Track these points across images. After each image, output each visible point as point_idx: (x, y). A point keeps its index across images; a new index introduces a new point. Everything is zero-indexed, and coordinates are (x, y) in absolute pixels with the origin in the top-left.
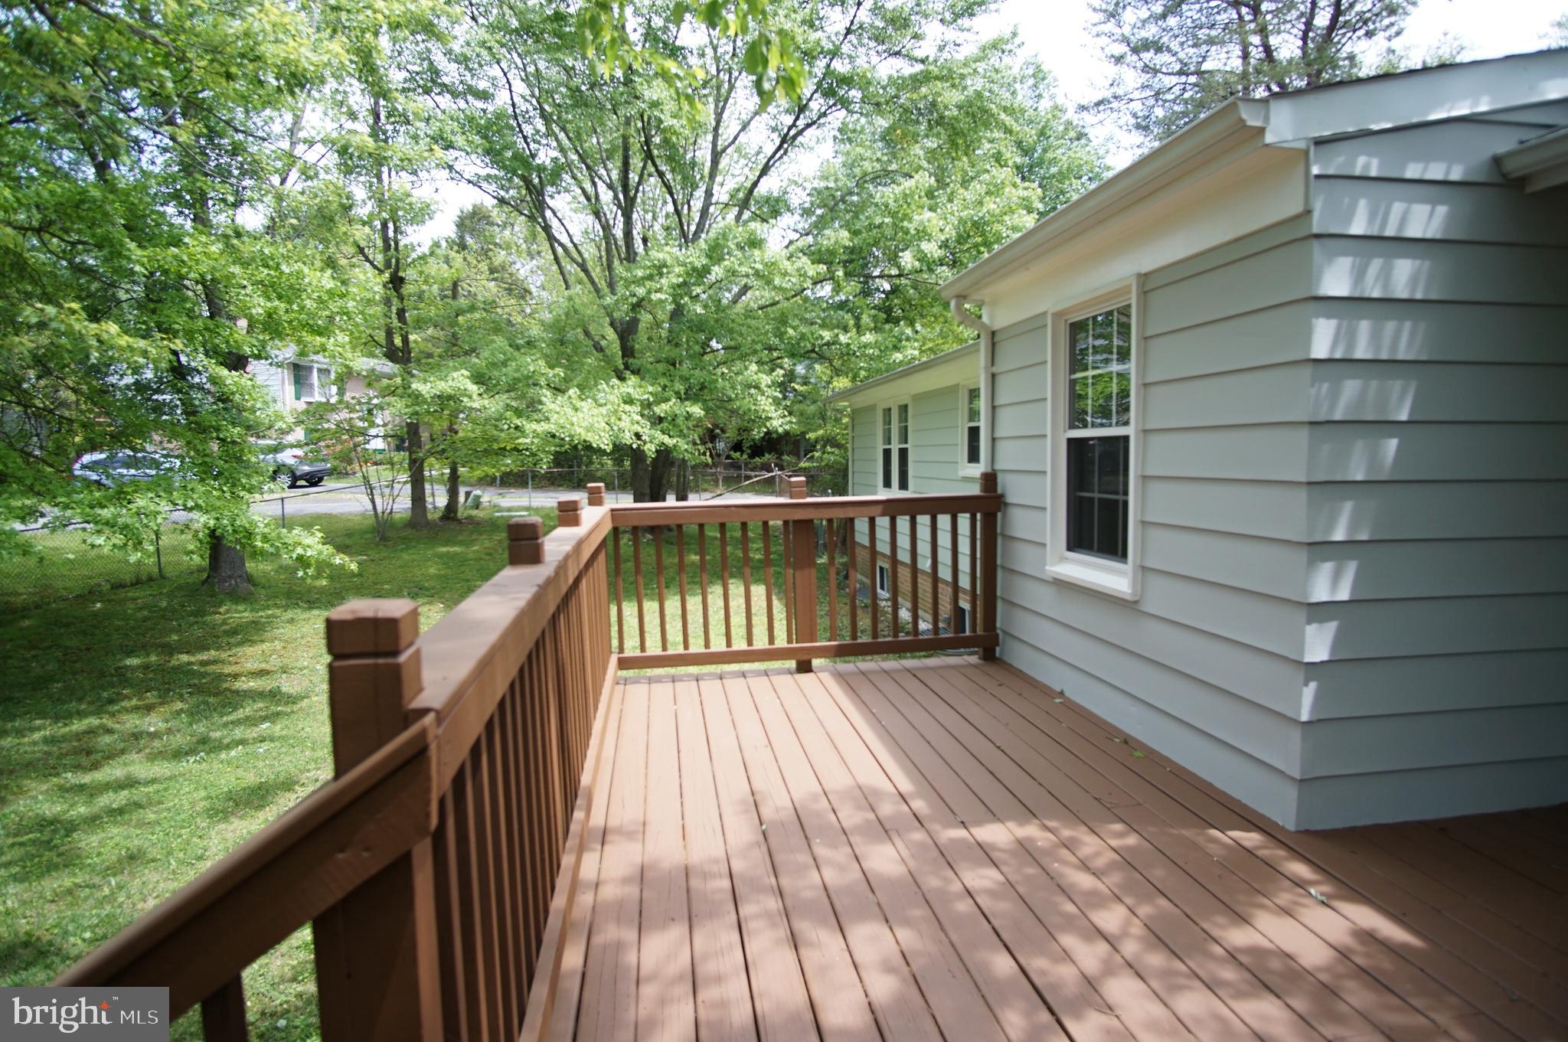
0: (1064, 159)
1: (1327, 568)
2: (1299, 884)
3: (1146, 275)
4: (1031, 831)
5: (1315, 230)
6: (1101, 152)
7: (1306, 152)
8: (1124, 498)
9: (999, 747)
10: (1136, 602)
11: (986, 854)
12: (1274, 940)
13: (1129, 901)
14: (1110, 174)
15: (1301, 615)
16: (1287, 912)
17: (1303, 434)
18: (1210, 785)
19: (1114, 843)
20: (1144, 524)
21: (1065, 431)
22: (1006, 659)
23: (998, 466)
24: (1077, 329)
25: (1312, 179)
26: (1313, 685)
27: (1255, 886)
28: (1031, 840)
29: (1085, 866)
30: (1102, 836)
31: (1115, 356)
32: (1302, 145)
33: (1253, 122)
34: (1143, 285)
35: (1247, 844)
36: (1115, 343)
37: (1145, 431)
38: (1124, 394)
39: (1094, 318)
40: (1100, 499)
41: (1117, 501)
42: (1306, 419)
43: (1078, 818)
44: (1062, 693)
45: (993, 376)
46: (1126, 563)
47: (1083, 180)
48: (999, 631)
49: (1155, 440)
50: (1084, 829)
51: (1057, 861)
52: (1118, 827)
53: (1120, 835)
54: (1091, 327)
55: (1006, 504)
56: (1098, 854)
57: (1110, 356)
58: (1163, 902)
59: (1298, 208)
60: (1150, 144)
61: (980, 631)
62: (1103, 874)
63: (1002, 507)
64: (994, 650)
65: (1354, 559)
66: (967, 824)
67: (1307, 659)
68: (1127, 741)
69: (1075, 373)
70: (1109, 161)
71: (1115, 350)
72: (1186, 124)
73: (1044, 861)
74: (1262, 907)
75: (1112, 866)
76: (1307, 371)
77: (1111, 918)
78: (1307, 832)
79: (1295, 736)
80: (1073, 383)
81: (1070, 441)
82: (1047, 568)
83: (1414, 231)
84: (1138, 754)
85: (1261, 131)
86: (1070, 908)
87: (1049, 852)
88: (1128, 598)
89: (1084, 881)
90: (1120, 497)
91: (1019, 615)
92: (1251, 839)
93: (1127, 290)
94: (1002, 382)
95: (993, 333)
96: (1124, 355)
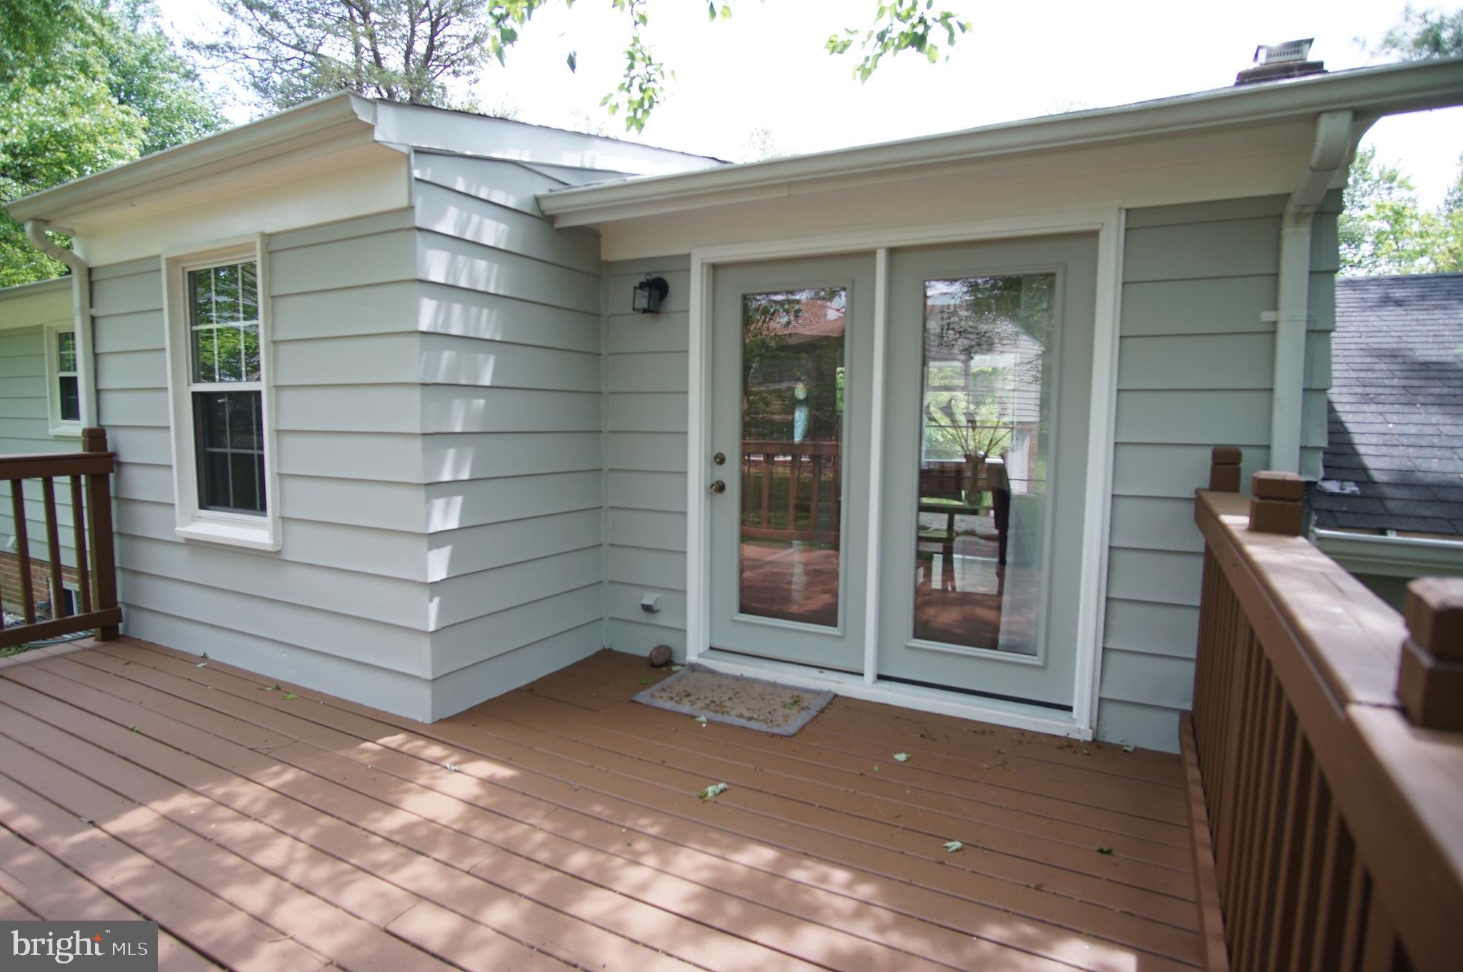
0: (174, 97)
1: (439, 504)
2: (433, 762)
3: (270, 235)
4: (182, 802)
5: (418, 224)
6: (218, 101)
7: (408, 157)
8: (259, 452)
9: (132, 730)
10: (279, 552)
11: (126, 844)
12: (420, 814)
13: (291, 831)
14: (226, 127)
15: (424, 544)
16: (428, 788)
17: (416, 394)
18: (361, 706)
19: (272, 784)
20: (282, 476)
21: (189, 385)
22: (132, 634)
23: (106, 421)
24: (197, 280)
25: (413, 180)
26: (436, 600)
27: (403, 776)
28: (178, 811)
29: (244, 815)
30: (259, 781)
31: (241, 315)
32: (405, 150)
33: (365, 117)
34: (268, 245)
35: (393, 745)
36: (241, 302)
37: (277, 387)
38: (253, 352)
39: (217, 270)
40: (233, 454)
41: (252, 455)
42: (418, 381)
43: (231, 772)
44: (205, 657)
45: (93, 319)
46: (266, 516)
47: (197, 125)
48: (120, 605)
49: (287, 395)
50: (240, 780)
51: (213, 821)
52: (276, 769)
53: (278, 775)
54: (213, 281)
55: (120, 464)
56: (255, 800)
57: (236, 315)
58: (325, 820)
59: (403, 203)
60: (269, 109)
61: (95, 610)
62: (265, 816)
63: (115, 468)
64: (117, 627)
65: (460, 495)
66: (97, 823)
67: (431, 580)
68: (279, 687)
69: (196, 324)
70: (226, 112)
71: (241, 309)
72: (305, 99)
73: (197, 827)
74: (408, 791)
75: (272, 805)
76: (416, 340)
77: (273, 855)
78: (441, 720)
79: (426, 646)
80: (195, 335)
81: (195, 394)
82: (177, 529)
83: (488, 240)
84: (291, 696)
85: (371, 128)
86: (232, 860)
87: (203, 817)
88: (270, 549)
89: (245, 829)
90: (256, 452)
91: (146, 583)
92: (395, 740)
93: (250, 247)
94: (105, 327)
95: (90, 271)
96: (251, 313)
